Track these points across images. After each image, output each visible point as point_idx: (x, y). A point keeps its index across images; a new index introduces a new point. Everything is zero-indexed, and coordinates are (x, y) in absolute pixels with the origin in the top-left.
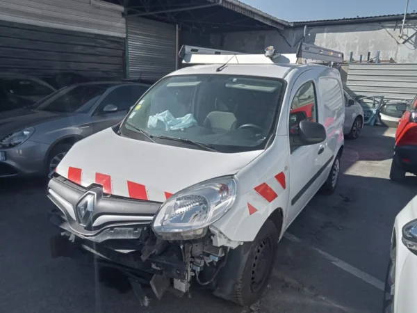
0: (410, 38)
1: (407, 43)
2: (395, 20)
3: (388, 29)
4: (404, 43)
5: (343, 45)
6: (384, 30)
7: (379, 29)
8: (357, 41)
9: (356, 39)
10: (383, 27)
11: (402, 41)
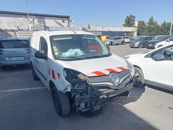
0: (31, 22)
1: (31, 24)
2: (25, 15)
3: (23, 18)
4: (30, 23)
5: (5, 23)
6: (21, 18)
7: (19, 17)
8: (11, 21)
9: (11, 20)
10: (21, 17)
11: (29, 23)
